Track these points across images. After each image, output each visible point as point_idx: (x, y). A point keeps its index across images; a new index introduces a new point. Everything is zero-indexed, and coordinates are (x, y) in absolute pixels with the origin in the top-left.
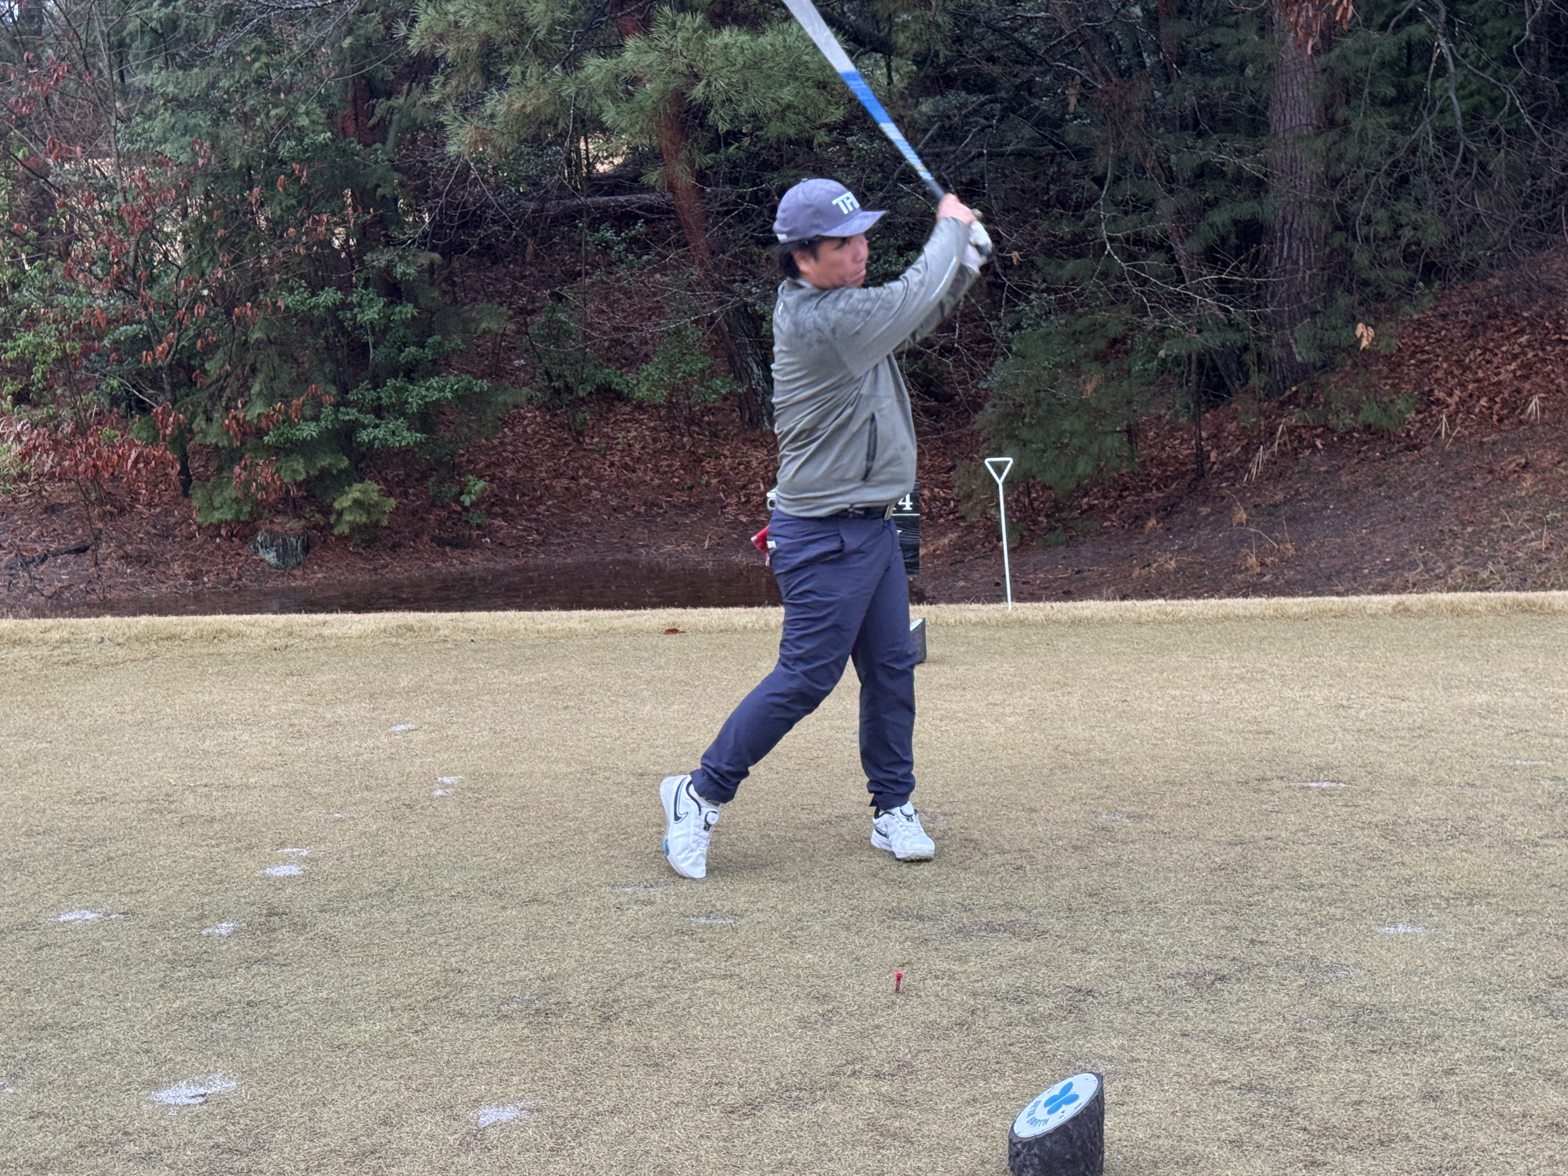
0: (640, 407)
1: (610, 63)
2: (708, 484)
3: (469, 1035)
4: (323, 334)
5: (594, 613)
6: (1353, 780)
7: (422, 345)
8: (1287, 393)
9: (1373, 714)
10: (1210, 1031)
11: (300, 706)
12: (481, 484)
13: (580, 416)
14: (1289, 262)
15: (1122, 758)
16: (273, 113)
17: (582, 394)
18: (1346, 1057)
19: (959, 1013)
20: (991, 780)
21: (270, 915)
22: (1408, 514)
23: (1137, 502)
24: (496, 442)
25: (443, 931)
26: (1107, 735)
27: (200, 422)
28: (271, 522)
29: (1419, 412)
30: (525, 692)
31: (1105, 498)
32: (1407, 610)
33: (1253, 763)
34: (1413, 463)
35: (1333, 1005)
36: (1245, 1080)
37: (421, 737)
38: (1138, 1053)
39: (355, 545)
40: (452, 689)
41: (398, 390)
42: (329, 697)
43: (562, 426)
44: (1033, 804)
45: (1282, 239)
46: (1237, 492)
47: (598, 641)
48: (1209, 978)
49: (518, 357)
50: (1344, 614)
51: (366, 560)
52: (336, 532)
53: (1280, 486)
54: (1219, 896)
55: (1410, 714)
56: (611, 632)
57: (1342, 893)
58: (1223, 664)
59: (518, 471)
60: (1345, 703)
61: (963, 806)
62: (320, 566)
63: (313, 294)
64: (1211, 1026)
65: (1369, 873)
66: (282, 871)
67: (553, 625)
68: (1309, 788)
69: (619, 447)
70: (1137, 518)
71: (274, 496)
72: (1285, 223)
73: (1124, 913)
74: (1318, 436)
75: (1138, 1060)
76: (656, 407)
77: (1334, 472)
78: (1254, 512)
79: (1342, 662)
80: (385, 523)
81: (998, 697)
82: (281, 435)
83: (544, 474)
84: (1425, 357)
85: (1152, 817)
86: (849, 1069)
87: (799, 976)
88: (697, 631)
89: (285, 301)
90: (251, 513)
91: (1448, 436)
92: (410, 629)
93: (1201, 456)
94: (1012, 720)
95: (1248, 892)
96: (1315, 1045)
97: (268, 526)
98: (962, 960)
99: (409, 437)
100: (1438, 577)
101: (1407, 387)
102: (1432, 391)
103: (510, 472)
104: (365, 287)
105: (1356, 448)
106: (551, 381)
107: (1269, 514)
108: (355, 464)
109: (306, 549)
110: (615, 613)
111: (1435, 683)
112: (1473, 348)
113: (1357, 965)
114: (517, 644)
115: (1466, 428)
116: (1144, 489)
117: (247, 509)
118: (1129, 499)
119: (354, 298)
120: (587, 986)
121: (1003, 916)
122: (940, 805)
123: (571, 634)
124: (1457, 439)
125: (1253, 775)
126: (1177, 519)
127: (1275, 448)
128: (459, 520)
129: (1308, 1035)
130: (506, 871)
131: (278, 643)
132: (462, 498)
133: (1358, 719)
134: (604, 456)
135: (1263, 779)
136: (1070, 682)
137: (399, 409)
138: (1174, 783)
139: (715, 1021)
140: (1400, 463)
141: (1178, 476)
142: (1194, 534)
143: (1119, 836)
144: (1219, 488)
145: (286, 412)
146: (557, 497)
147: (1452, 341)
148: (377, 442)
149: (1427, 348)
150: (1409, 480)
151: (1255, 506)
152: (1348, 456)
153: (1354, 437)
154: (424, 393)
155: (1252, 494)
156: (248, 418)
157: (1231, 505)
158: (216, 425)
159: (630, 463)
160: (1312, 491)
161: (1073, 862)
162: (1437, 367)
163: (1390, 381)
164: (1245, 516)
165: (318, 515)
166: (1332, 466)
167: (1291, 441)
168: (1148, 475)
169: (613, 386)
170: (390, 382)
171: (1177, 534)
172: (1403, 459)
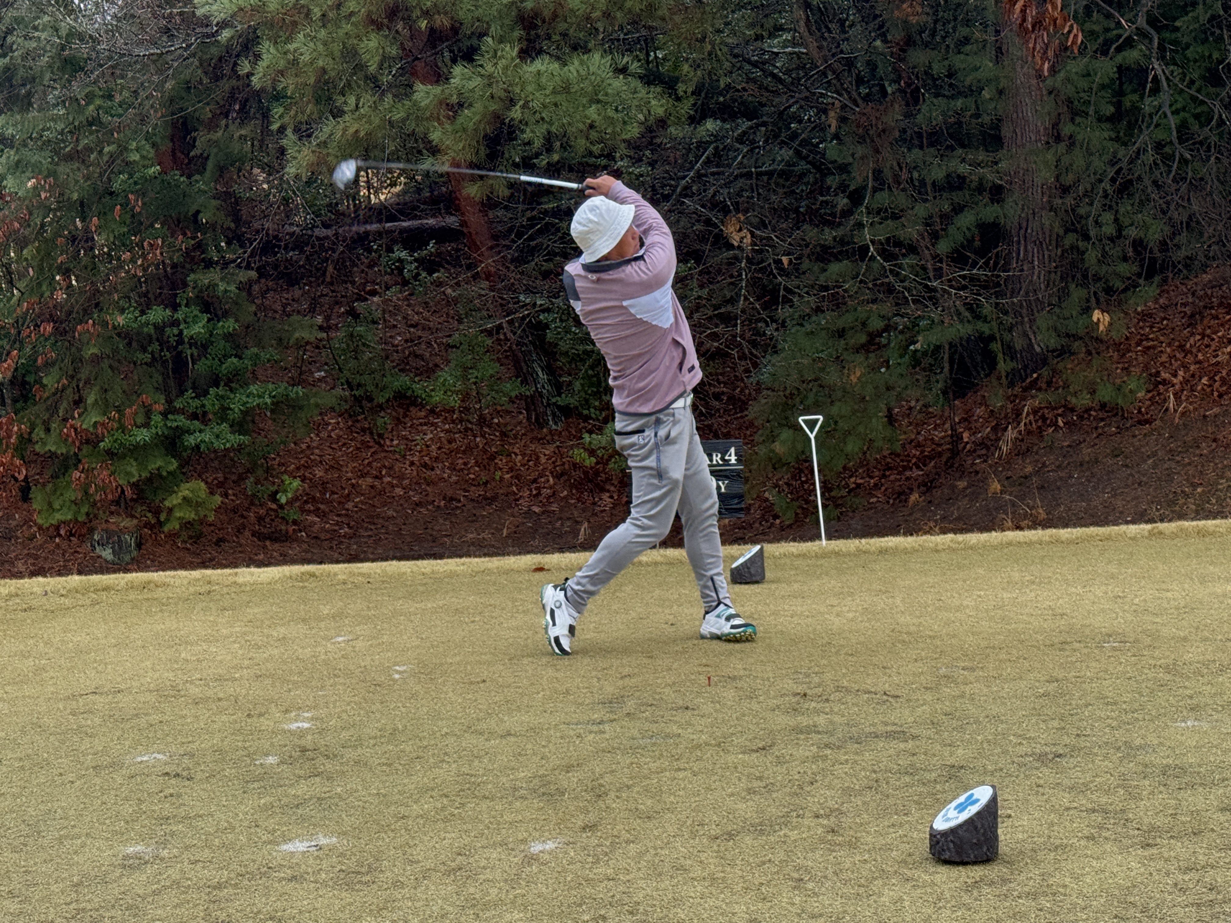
0: (433, 411)
2: (502, 479)
4: (150, 349)
6: (1136, 641)
7: (240, 357)
8: (1028, 381)
9: (1145, 600)
10: (1058, 784)
11: (247, 629)
12: (296, 483)
13: (380, 421)
14: (1025, 263)
15: (948, 635)
16: (107, 149)
17: (382, 400)
19: (865, 782)
21: (303, 751)
22: (1145, 479)
23: (899, 480)
26: (932, 621)
27: (39, 432)
28: (106, 522)
29: (1148, 391)
30: (432, 613)
31: (872, 477)
32: (1160, 533)
33: (1054, 633)
34: (1145, 435)
35: (1146, 766)
36: (1090, 806)
39: (184, 542)
40: (369, 613)
41: (220, 398)
45: (1019, 242)
46: (990, 466)
47: (477, 578)
48: (1050, 757)
49: (319, 371)
50: (1108, 538)
51: (194, 553)
52: (166, 529)
53: (1028, 461)
55: (1175, 599)
56: (486, 572)
57: (1141, 705)
58: (1015, 574)
59: (326, 471)
60: (1120, 594)
62: (152, 561)
63: (143, 313)
64: (1058, 781)
65: (1159, 693)
66: (297, 726)
67: (434, 570)
68: (1103, 647)
69: (418, 448)
70: (900, 494)
71: (110, 497)
72: (1020, 228)
73: (976, 724)
74: (1059, 415)
76: (452, 411)
77: (1075, 446)
78: (1006, 483)
79: (1113, 569)
80: (210, 519)
81: (834, 601)
82: (115, 441)
83: (350, 475)
84: (1151, 343)
85: (982, 668)
88: (560, 568)
90: (87, 514)
91: (1175, 411)
92: (312, 575)
93: (956, 438)
95: (1068, 708)
96: (1137, 787)
97: (104, 526)
99: (234, 439)
101: (1136, 370)
102: (1158, 373)
104: (187, 305)
105: (1095, 425)
106: (352, 390)
107: (1020, 485)
108: (181, 466)
109: (139, 546)
110: (483, 559)
111: (1191, 579)
112: (1192, 334)
113: (1161, 744)
115: (1191, 403)
116: (905, 468)
117: (84, 510)
118: (892, 478)
119: (179, 315)
121: (882, 729)
122: (810, 668)
124: (1183, 414)
125: (1057, 641)
126: (937, 493)
127: (1022, 427)
128: (277, 516)
129: (1130, 782)
131: (202, 590)
132: (279, 497)
133: (1133, 604)
134: (404, 457)
135: (1064, 643)
136: (890, 590)
137: (222, 415)
138: (994, 648)
139: (683, 793)
141: (936, 455)
142: (953, 504)
143: (959, 681)
144: (973, 464)
145: (120, 419)
146: (362, 495)
147: (1173, 329)
148: (203, 446)
149: (1151, 336)
150: (1143, 450)
151: (1008, 478)
152: (1087, 432)
153: (1090, 415)
154: (244, 399)
155: (1004, 468)
156: (84, 426)
157: (986, 478)
158: (54, 434)
159: (429, 462)
160: (1057, 463)
161: (928, 697)
162: (1162, 352)
163: (1120, 366)
164: (999, 487)
165: (149, 515)
166: (1074, 441)
167: (1036, 421)
168: (908, 455)
169: (409, 393)
170: (212, 391)
171: (938, 506)
172: (1137, 432)
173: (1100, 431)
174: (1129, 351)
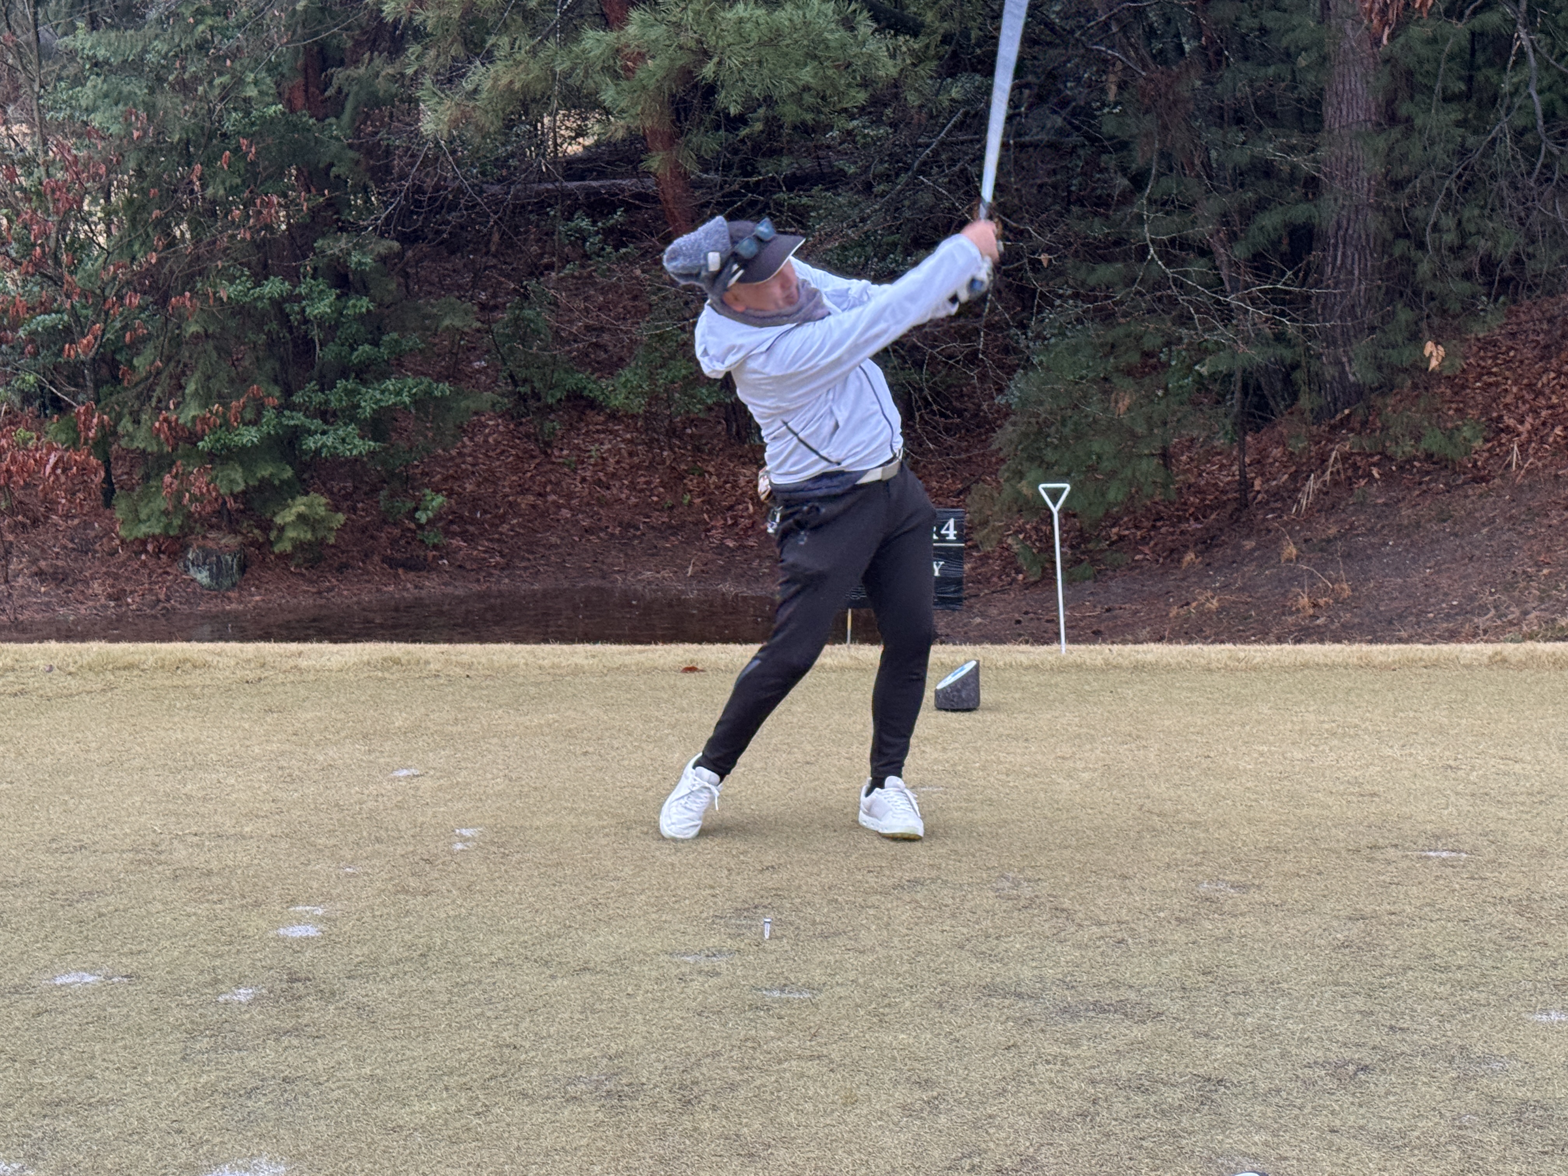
0: (613, 416)
1: (610, 37)
3: (538, 1119)
4: (266, 328)
5: (599, 647)
6: (1474, 850)
7: (376, 343)
8: (1339, 417)
9: (1485, 776)
10: (1361, 1128)
11: (287, 747)
12: (440, 499)
13: (548, 425)
14: (1343, 272)
15: (1216, 821)
16: (217, 81)
17: (550, 401)
18: (1516, 1160)
19: (1078, 1103)
20: (1074, 843)
21: (292, 980)
22: (1477, 553)
23: (1172, 534)
24: (454, 452)
25: (489, 1002)
26: (1194, 795)
27: (126, 425)
28: (204, 537)
29: (1486, 440)
30: (535, 734)
31: (1137, 527)
32: (1504, 660)
33: (1361, 828)
34: (1481, 495)
35: (1492, 1100)
37: (427, 784)
38: (1284, 1150)
39: (297, 566)
40: (454, 729)
41: (349, 393)
42: (317, 737)
43: (528, 436)
44: (1125, 871)
45: (1336, 246)
46: (1285, 524)
47: (608, 679)
48: (1351, 1068)
49: (479, 360)
50: (1435, 664)
51: (311, 582)
52: (277, 549)
53: (1333, 519)
54: (1346, 976)
55: (1527, 778)
56: (622, 669)
57: (1483, 975)
58: (1311, 717)
59: (479, 485)
60: (1451, 763)
61: (1048, 872)
62: (257, 587)
63: (257, 284)
64: (1362, 1122)
65: (1509, 954)
66: (297, 932)
67: (556, 660)
68: (1428, 858)
69: (592, 461)
70: (1172, 551)
71: (208, 509)
72: (1339, 228)
73: (1245, 994)
74: (1374, 465)
75: (1286, 1159)
76: (634, 417)
77: (1393, 505)
78: (1304, 547)
79: (1442, 717)
80: (332, 541)
81: (1066, 750)
82: (218, 440)
83: (507, 490)
84: (1492, 379)
85: (1259, 887)
86: (966, 1163)
87: (894, 1059)
88: (718, 669)
89: (226, 291)
90: (181, 527)
91: (1519, 467)
92: (397, 662)
93: (1245, 485)
94: (1086, 776)
95: (1378, 973)
96: (1479, 1144)
97: (201, 542)
98: (1073, 1043)
99: (362, 446)
100: (1511, 623)
101: (1473, 413)
102: (1501, 417)
103: (469, 487)
104: (314, 277)
105: (1418, 478)
106: (516, 386)
107: (1322, 550)
108: (298, 475)
109: (243, 568)
110: (623, 648)
111: (1548, 743)
112: (1546, 370)
113: (1512, 1056)
114: (520, 680)
115: (1539, 459)
116: (1180, 519)
117: (177, 522)
118: (1163, 530)
119: (303, 290)
120: (661, 1067)
121: (1110, 996)
122: (1021, 870)
123: (577, 671)
124: (1528, 471)
125: (1363, 843)
126: (1218, 553)
127: (1327, 477)
128: (414, 539)
129: (1469, 1133)
130: (549, 936)
131: (251, 676)
132: (418, 515)
133: (1469, 782)
134: (575, 471)
135: (1374, 847)
136: (1143, 734)
137: (350, 414)
138: (1278, 850)
139: (809, 1107)
140: (1467, 497)
141: (1220, 505)
142: (1237, 570)
143: (1226, 909)
144: (1264, 520)
145: (224, 414)
146: (521, 516)
147: (1522, 362)
148: (325, 450)
149: (1494, 370)
150: (1477, 515)
151: (1306, 541)
152: (1408, 488)
153: (1414, 466)
154: (378, 396)
155: (1302, 527)
156: (181, 421)
157: (1279, 539)
158: (144, 428)
159: (604, 479)
160: (1369, 525)
161: (1179, 936)
162: (1506, 390)
163: (1454, 406)
164: (1294, 551)
165: (256, 531)
166: (1391, 498)
167: (1345, 470)
168: (1185, 504)
169: (586, 393)
170: (340, 384)
171: (1218, 570)
172: (1470, 492)
173: (1424, 487)
174: (1464, 387)
